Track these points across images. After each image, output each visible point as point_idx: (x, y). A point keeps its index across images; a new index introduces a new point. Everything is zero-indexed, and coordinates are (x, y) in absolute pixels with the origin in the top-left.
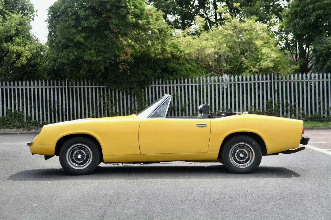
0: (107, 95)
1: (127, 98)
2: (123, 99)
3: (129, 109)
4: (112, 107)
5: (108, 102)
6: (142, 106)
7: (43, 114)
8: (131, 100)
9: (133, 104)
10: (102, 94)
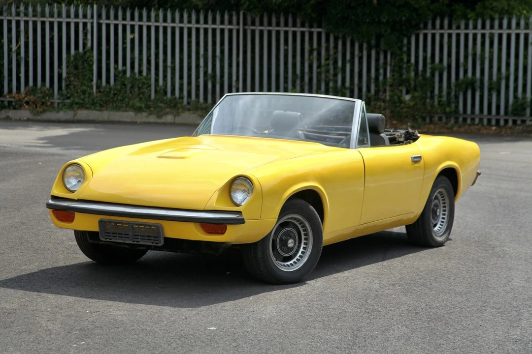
0: (327, 49)
1: (369, 56)
2: (361, 59)
3: (373, 81)
4: (335, 75)
5: (328, 65)
6: (401, 75)
7: (189, 83)
8: (377, 60)
9: (381, 71)
10: (315, 46)
